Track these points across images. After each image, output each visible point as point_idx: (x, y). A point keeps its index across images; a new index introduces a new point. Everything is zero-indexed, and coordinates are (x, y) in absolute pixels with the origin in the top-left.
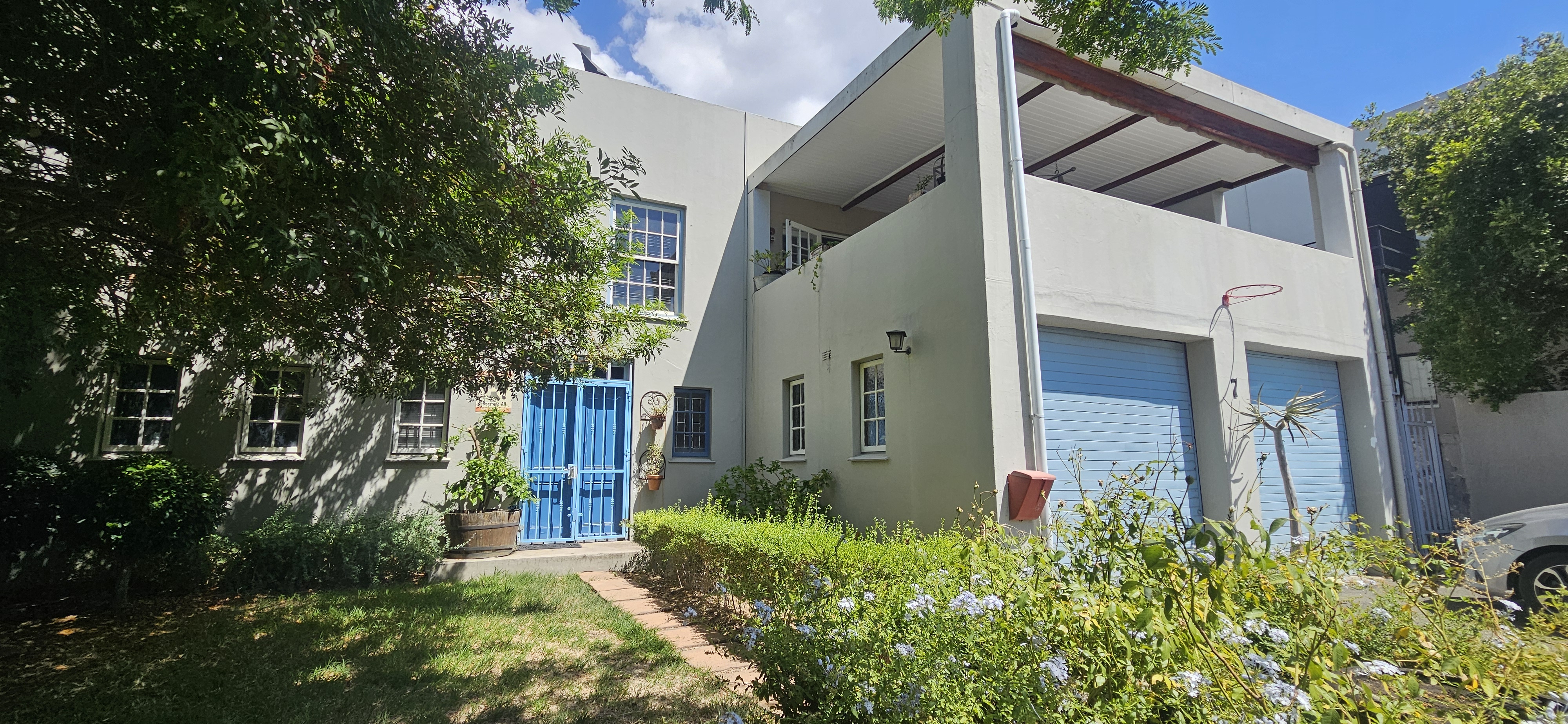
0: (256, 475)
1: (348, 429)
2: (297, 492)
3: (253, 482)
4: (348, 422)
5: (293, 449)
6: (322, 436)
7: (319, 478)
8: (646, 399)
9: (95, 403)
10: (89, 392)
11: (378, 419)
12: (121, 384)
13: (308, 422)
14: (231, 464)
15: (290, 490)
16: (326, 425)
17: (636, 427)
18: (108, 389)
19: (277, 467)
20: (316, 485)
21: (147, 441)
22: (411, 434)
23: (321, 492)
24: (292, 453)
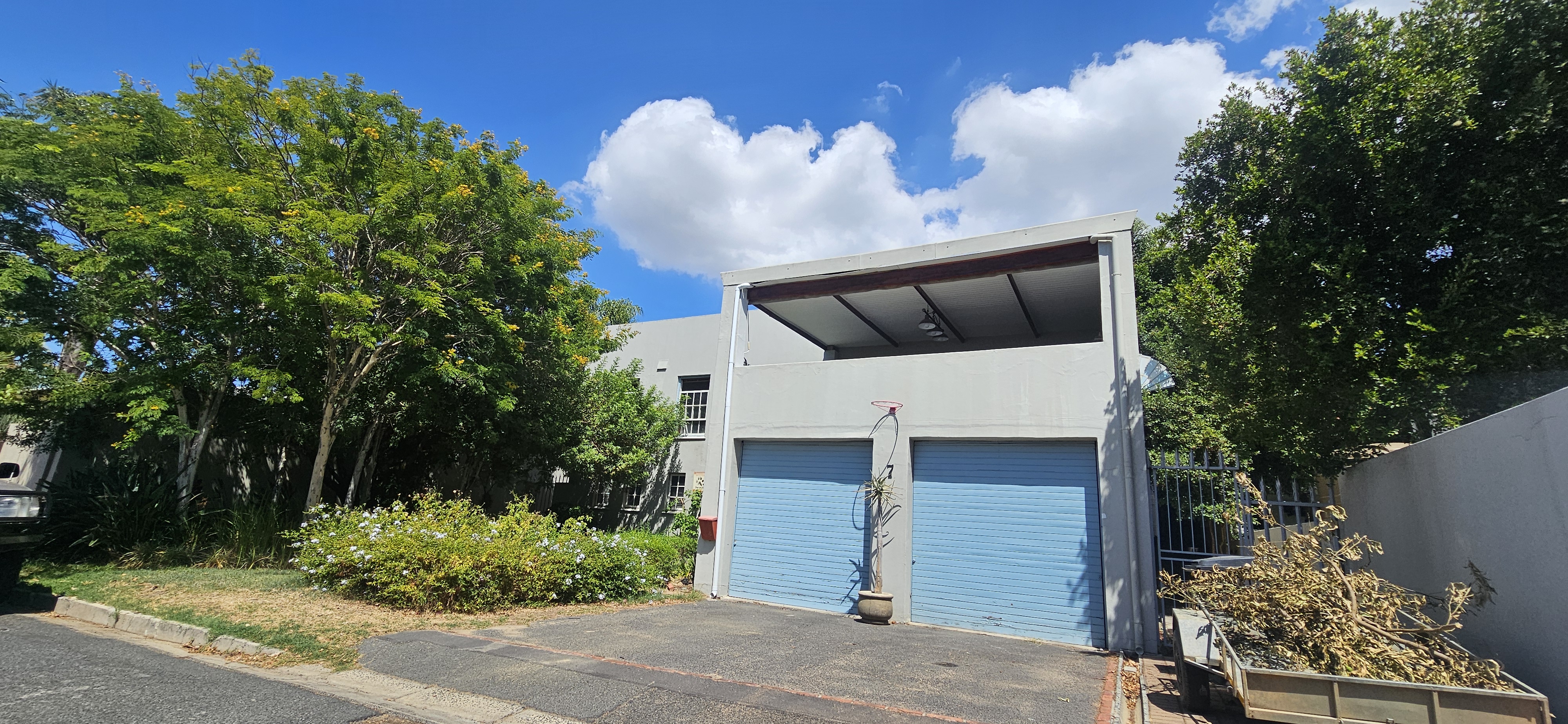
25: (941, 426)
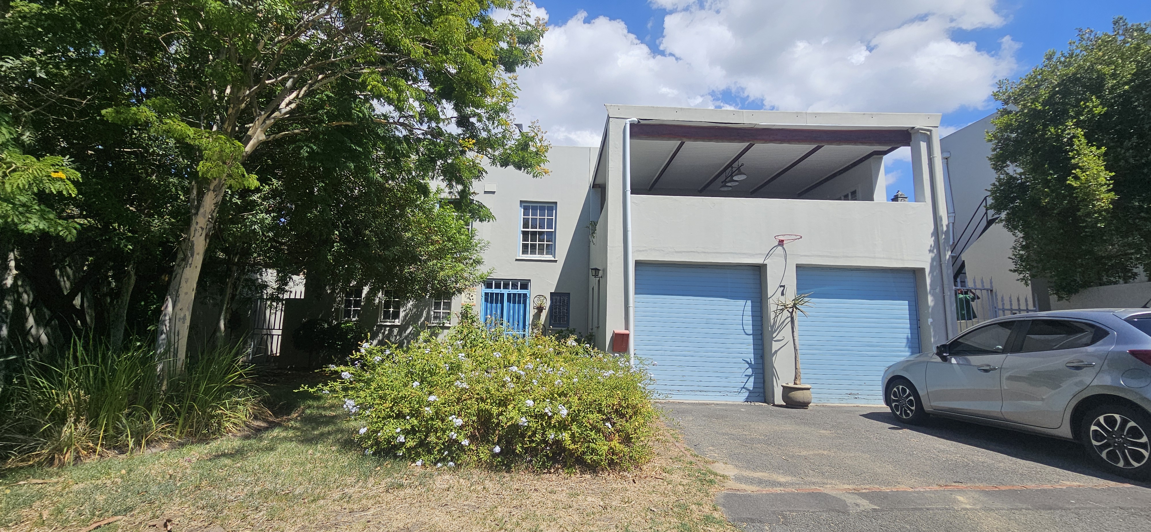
0: (385, 330)
1: (415, 313)
2: (398, 337)
3: (383, 333)
4: (415, 310)
5: (397, 320)
6: (406, 315)
7: (405, 332)
8: (536, 299)
9: (339, 303)
10: (337, 300)
11: (425, 309)
12: (345, 296)
13: (401, 310)
14: (378, 326)
15: (396, 336)
16: (407, 311)
17: (531, 312)
18: (342, 298)
19: (392, 327)
20: (404, 335)
21: (354, 317)
22: (438, 315)
23: (406, 338)
24: (397, 322)
25: (820, 256)
